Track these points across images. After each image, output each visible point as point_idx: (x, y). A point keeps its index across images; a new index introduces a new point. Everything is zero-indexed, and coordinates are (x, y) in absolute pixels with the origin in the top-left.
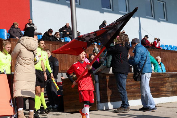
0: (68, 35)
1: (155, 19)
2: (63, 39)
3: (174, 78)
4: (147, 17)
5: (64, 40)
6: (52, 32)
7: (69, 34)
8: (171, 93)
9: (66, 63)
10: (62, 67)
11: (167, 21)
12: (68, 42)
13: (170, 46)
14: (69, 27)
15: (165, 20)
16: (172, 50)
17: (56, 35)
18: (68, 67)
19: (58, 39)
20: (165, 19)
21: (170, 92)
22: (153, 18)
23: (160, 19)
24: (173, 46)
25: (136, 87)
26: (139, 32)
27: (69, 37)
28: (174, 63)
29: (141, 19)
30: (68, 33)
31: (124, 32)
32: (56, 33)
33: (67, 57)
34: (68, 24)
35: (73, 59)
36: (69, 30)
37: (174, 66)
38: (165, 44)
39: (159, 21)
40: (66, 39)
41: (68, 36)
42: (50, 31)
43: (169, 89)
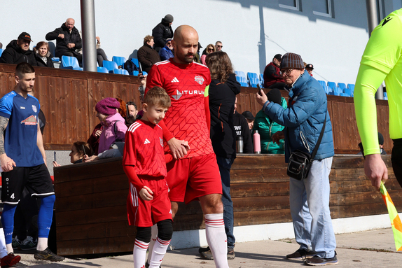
0: (72, 50)
1: (301, 11)
2: (57, 62)
3: (349, 170)
4: (281, 6)
5: (61, 64)
6: (29, 43)
7: (75, 48)
8: (341, 209)
9: (65, 126)
10: (52, 137)
11: (334, 18)
12: (71, 67)
13: (339, 84)
14: (74, 29)
15: (329, 15)
16: (344, 95)
17: (39, 51)
18: (69, 136)
19: (45, 60)
20: (328, 13)
21: (338, 207)
22: (296, 9)
23: (315, 13)
24: (349, 85)
25: (250, 192)
26: (259, 46)
27: (75, 56)
28: (350, 129)
29: (265, 10)
30: (72, 45)
31: (220, 44)
32: (40, 44)
33: (67, 109)
34: (71, 22)
35: (84, 113)
36: (74, 37)
37: (350, 137)
38: (327, 79)
39: (313, 19)
40: (66, 61)
41: (72, 52)
42: (25, 38)
43: (337, 199)
